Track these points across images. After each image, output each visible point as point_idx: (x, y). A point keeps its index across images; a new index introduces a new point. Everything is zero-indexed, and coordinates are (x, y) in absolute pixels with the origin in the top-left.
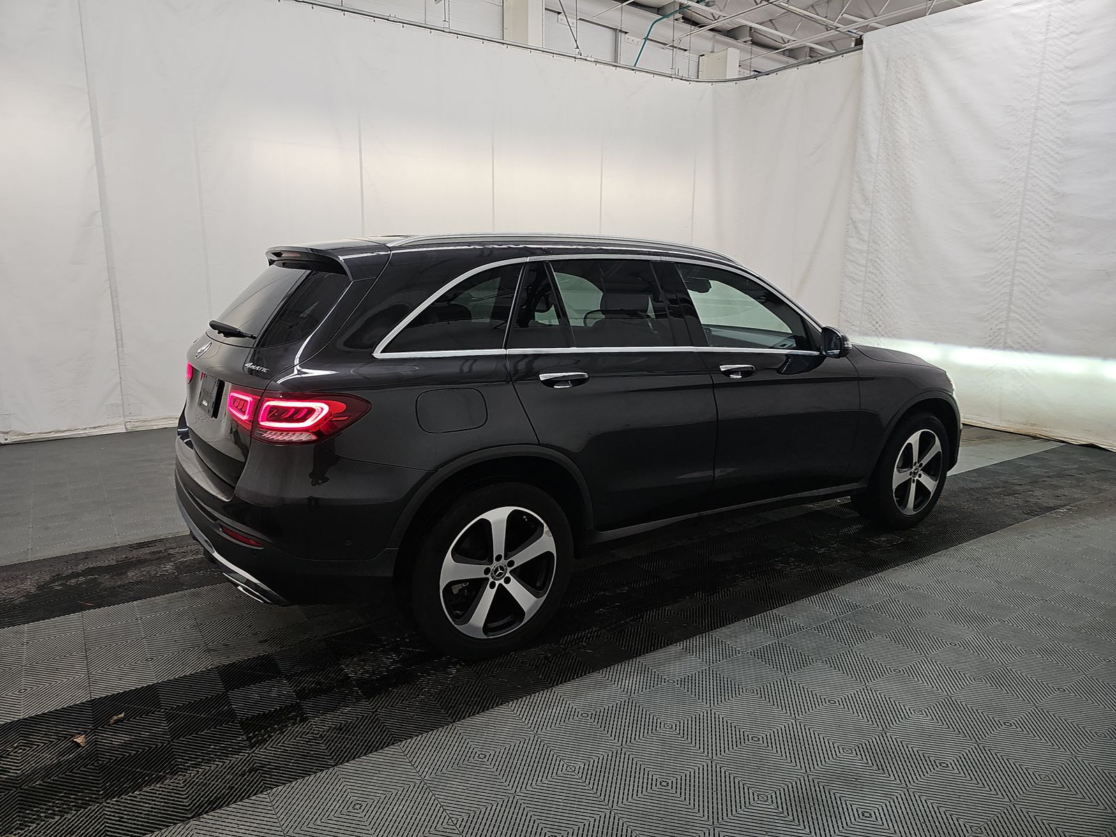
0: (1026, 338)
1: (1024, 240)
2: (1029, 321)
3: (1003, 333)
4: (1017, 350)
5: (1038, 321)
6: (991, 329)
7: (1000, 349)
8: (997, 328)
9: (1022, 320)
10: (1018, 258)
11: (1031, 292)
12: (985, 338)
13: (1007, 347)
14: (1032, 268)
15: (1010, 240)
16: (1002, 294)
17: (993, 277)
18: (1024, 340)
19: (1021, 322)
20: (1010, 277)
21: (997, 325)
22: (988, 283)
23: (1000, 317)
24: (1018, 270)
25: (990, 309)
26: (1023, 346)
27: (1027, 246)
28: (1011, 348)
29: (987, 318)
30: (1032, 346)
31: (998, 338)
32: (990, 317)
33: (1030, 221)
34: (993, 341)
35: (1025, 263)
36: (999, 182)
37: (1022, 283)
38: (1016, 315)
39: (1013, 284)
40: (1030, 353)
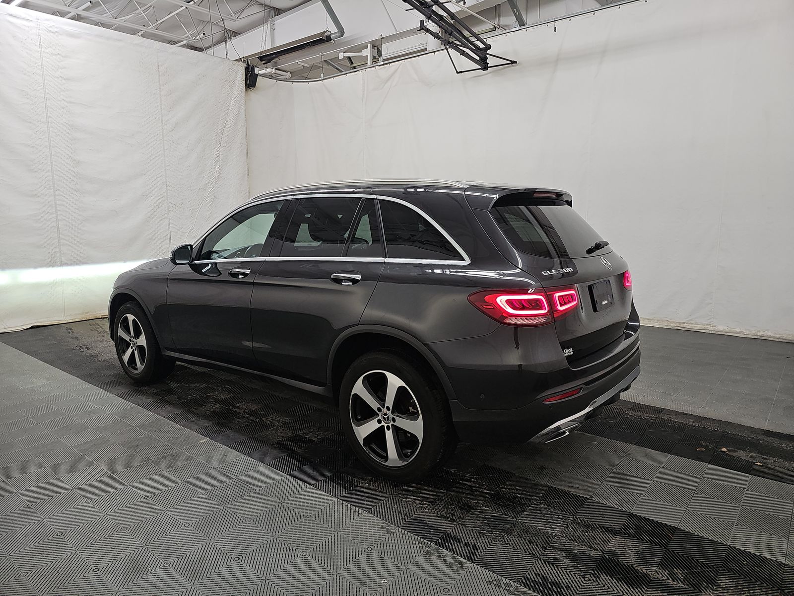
0: (75, 256)
1: (59, 190)
2: (75, 244)
3: (58, 255)
4: (71, 265)
5: (81, 244)
6: (49, 253)
7: (58, 266)
8: (53, 251)
9: (70, 244)
10: (57, 202)
11: (72, 225)
12: (45, 260)
13: (62, 264)
14: (69, 209)
15: (48, 189)
16: (51, 228)
17: (42, 215)
18: (74, 257)
19: (70, 245)
20: (55, 215)
21: (52, 250)
22: (39, 220)
23: (53, 244)
24: (59, 211)
25: (45, 238)
26: (75, 262)
27: (62, 194)
28: (67, 264)
29: (44, 246)
30: (80, 261)
31: (55, 258)
32: (46, 244)
33: (60, 177)
34: (52, 262)
35: (63, 205)
36: (29, 146)
37: (64, 219)
38: (65, 241)
39: (57, 220)
40: (80, 265)
